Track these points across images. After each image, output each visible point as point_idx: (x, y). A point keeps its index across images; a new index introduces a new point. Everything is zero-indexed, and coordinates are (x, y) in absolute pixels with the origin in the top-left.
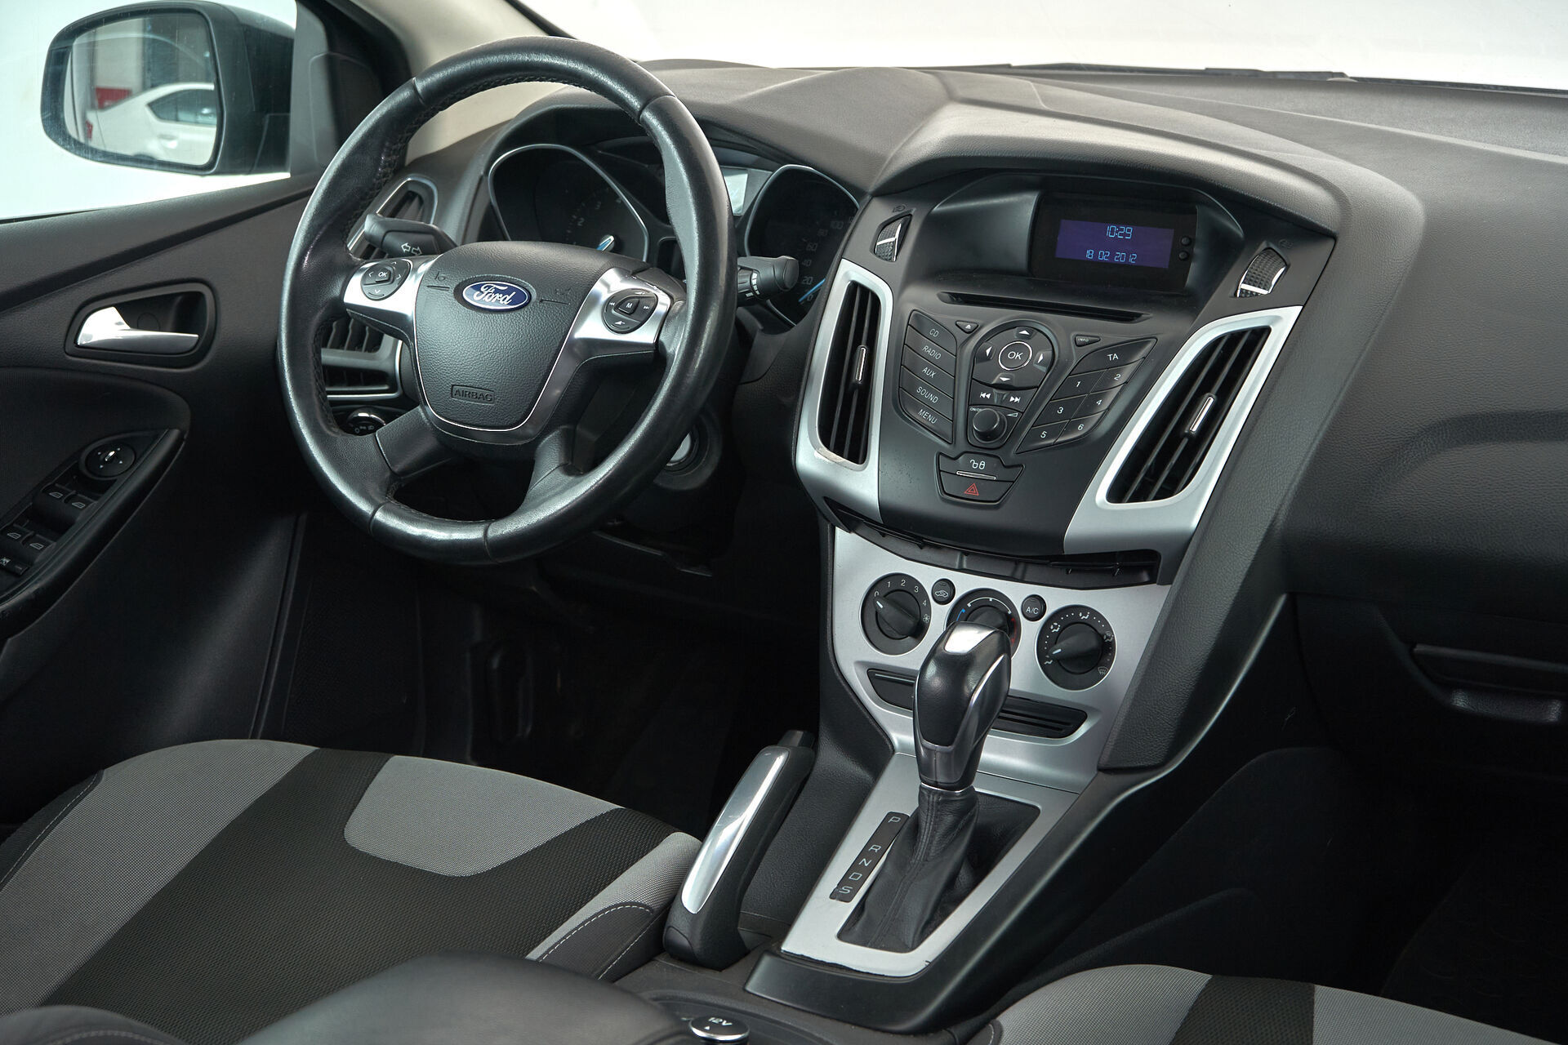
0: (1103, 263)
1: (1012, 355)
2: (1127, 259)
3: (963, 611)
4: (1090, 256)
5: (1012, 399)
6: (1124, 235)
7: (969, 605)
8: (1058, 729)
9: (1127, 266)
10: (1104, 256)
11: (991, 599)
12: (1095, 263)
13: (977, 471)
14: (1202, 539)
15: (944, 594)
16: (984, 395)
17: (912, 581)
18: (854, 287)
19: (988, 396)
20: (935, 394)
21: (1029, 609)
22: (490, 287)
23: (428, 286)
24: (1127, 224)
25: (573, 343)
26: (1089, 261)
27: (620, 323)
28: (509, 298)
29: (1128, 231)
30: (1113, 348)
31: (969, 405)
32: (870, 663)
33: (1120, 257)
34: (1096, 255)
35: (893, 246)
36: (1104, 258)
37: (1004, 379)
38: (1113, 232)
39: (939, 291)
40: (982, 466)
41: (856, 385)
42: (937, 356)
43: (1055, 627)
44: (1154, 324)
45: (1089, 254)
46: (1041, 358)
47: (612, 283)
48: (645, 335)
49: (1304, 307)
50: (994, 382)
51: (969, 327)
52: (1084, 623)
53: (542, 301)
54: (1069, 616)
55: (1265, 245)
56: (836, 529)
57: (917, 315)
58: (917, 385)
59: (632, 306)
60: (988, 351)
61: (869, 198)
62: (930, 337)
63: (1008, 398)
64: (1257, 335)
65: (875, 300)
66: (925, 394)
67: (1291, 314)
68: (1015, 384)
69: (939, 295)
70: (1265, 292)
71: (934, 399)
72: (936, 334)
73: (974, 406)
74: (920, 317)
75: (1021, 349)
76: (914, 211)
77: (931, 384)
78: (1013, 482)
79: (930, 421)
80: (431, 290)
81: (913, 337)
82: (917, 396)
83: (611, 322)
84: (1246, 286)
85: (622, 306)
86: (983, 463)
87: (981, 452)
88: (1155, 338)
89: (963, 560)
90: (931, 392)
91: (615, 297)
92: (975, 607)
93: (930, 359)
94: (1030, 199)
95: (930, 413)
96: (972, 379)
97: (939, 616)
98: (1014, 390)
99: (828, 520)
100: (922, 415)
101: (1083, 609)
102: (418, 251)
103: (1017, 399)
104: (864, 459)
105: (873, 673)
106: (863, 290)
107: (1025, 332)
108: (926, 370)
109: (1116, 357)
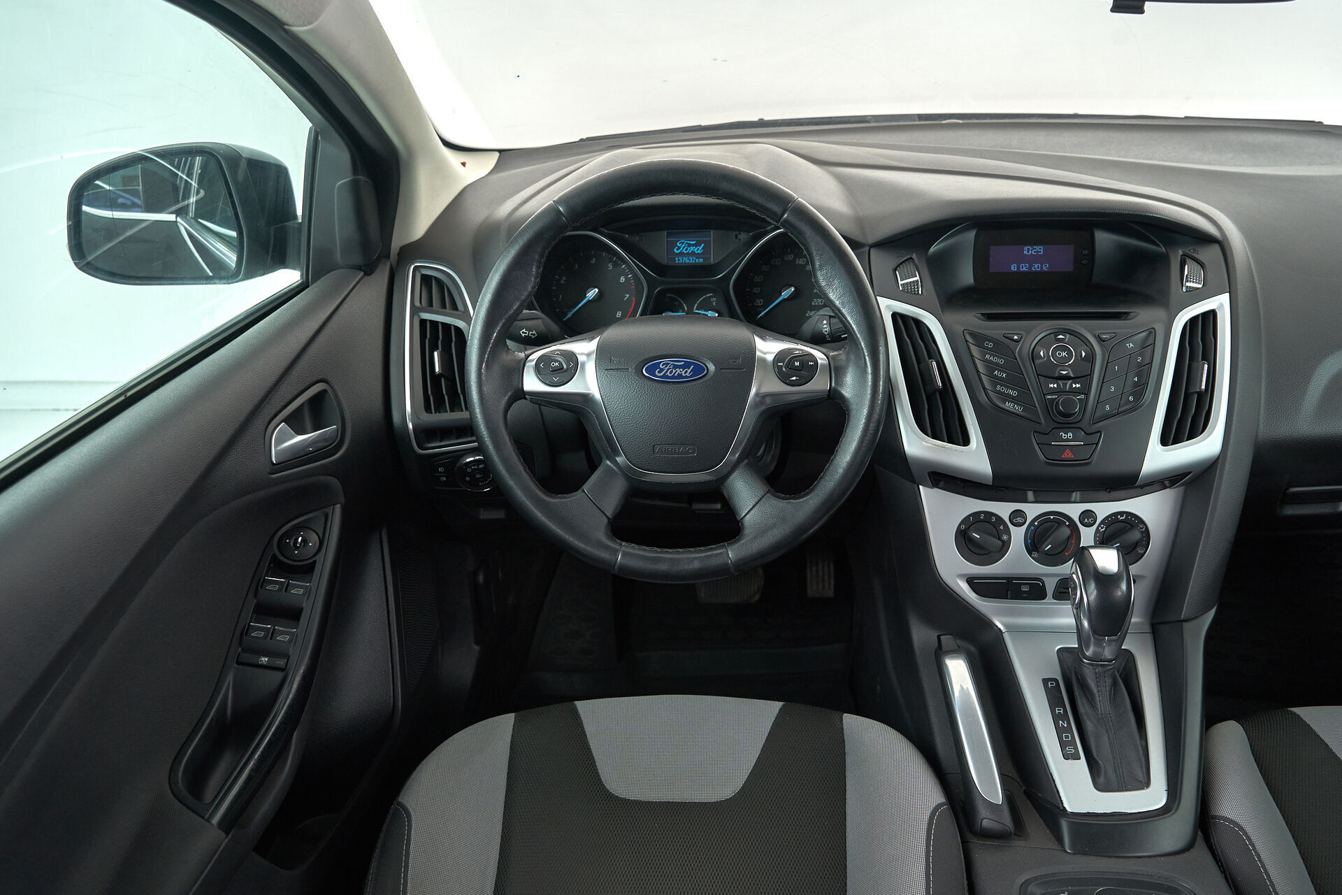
0: (1024, 272)
1: (1059, 354)
2: (1042, 267)
3: (1032, 528)
5: (1074, 386)
6: (1038, 252)
7: (1036, 523)
9: (1042, 273)
10: (1024, 268)
11: (1052, 517)
12: (1019, 273)
13: (1068, 440)
14: (1223, 459)
15: (1019, 520)
16: (1052, 386)
17: (989, 514)
18: (895, 316)
19: (1055, 386)
20: (1013, 389)
21: (1086, 520)
22: (667, 364)
23: (607, 370)
24: (1038, 245)
25: (757, 396)
26: (1014, 272)
27: (794, 378)
28: (689, 371)
29: (1040, 249)
30: (1128, 339)
31: (1044, 395)
32: (969, 574)
33: (1036, 267)
34: (1018, 267)
35: (918, 285)
36: (1024, 269)
37: (1064, 373)
38: (1028, 251)
39: (973, 314)
40: (1070, 436)
41: (939, 389)
42: (1001, 362)
43: (1102, 528)
44: (1145, 316)
45: (1014, 268)
46: (1084, 354)
48: (819, 384)
49: (1230, 292)
50: (1057, 375)
51: (1016, 337)
52: (1122, 521)
53: (720, 369)
54: (1112, 519)
55: (1181, 252)
56: (920, 486)
57: (969, 333)
58: (995, 385)
59: (797, 364)
60: (1042, 353)
61: (867, 248)
62: (987, 348)
63: (1071, 385)
64: (1211, 316)
65: (919, 323)
66: (1005, 390)
67: (1224, 299)
68: (1072, 376)
69: (975, 316)
70: (1200, 286)
71: (1013, 393)
72: (991, 345)
73: (1048, 394)
74: (973, 334)
75: (1064, 349)
76: (914, 256)
77: (1007, 382)
78: (1097, 444)
79: (1018, 409)
80: (610, 372)
81: (975, 351)
82: (999, 392)
83: (784, 378)
84: (1188, 284)
85: (790, 365)
86: (1070, 434)
87: (1066, 427)
88: (1153, 328)
89: (1030, 495)
90: (1009, 388)
91: (780, 356)
92: (1041, 524)
93: (996, 364)
94: (971, 235)
95: (1015, 403)
96: (1038, 375)
97: (1018, 535)
98: (1075, 379)
99: (915, 483)
100: (1009, 406)
101: (1121, 513)
102: (534, 335)
103: (1078, 386)
104: (966, 442)
105: (971, 581)
106: (905, 317)
107: (1061, 336)
108: (996, 372)
109: (1132, 345)
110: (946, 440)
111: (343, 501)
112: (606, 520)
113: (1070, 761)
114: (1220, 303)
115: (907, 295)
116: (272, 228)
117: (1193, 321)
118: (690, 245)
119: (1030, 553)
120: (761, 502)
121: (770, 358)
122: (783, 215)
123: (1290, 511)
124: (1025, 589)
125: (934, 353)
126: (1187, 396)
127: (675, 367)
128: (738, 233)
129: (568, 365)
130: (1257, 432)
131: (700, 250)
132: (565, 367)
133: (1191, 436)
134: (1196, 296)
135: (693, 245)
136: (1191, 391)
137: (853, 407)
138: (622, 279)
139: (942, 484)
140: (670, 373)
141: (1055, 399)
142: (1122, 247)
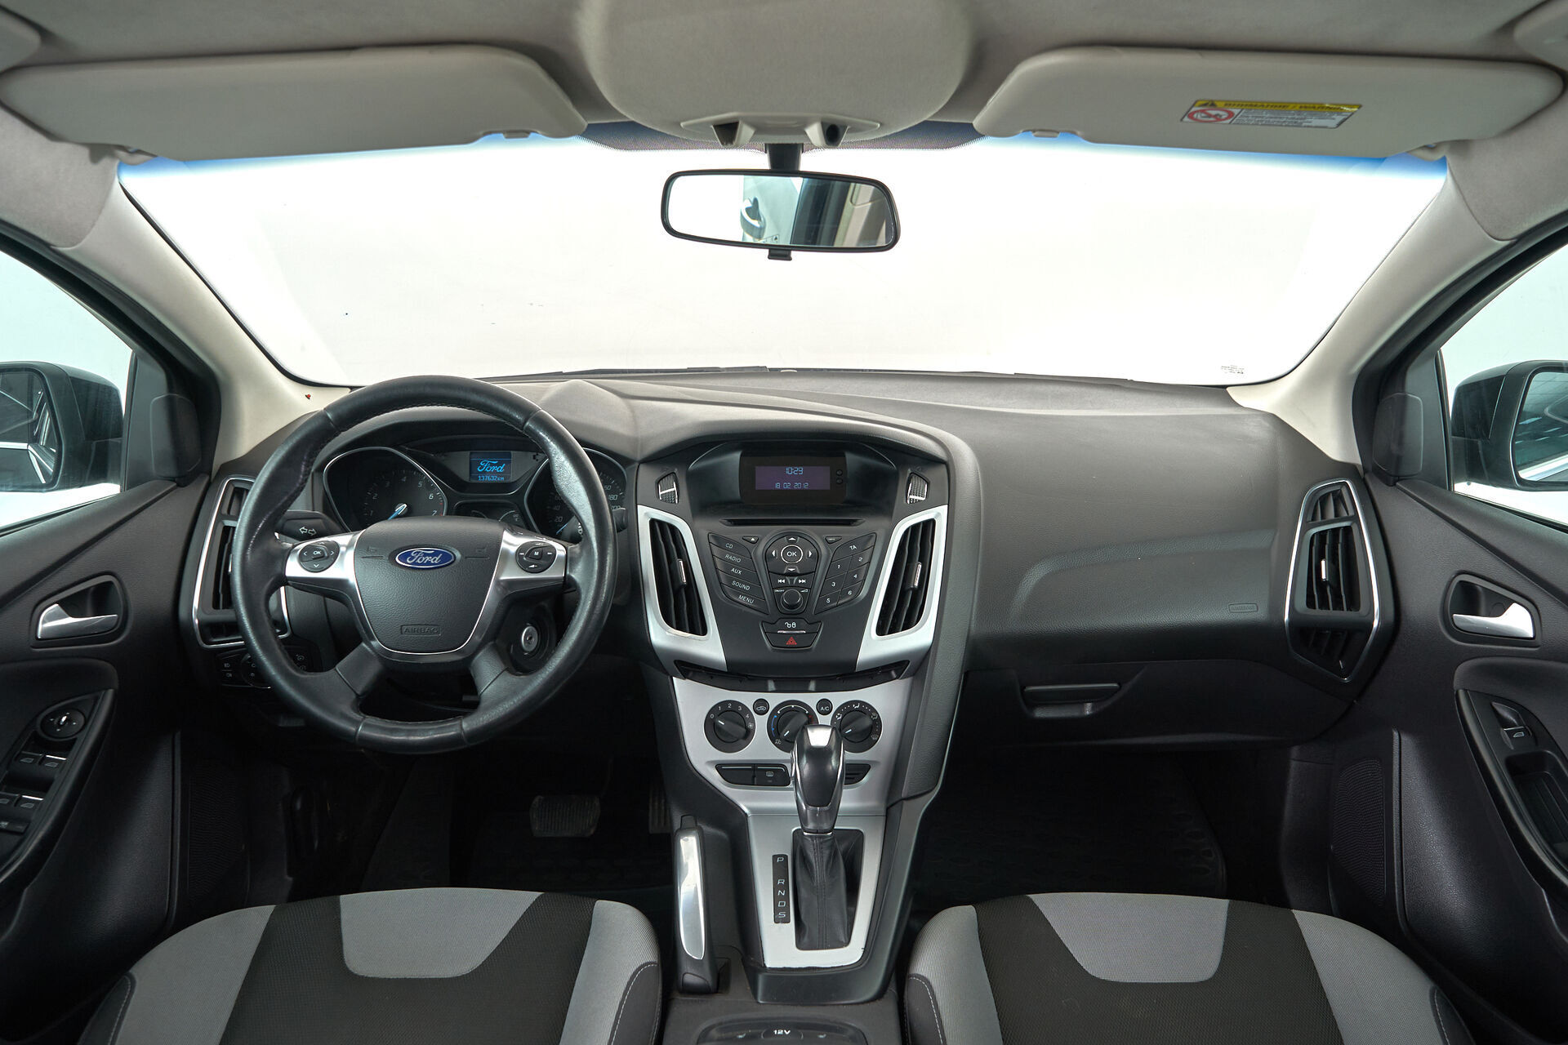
0: (787, 490)
1: (789, 554)
2: (802, 486)
3: (774, 716)
5: (800, 581)
6: (798, 472)
7: (778, 712)
8: (853, 778)
9: (803, 491)
10: (787, 486)
11: (792, 706)
12: (782, 491)
13: (791, 629)
14: (936, 649)
15: (762, 708)
16: (780, 581)
17: (736, 704)
18: (653, 522)
19: (784, 581)
20: (746, 585)
21: (822, 708)
22: (418, 553)
23: (362, 557)
24: (798, 466)
25: (498, 582)
26: (779, 490)
27: (533, 566)
28: (437, 559)
29: (801, 470)
30: (852, 542)
31: (774, 589)
32: (719, 761)
33: (797, 485)
34: (782, 485)
35: (675, 495)
36: (787, 487)
37: (793, 570)
38: (790, 471)
39: (719, 520)
40: (794, 626)
41: (683, 586)
42: (738, 560)
43: (842, 716)
44: (868, 524)
45: (778, 486)
46: (810, 554)
47: (512, 542)
48: (554, 573)
49: (948, 505)
50: (784, 572)
51: (753, 539)
52: (857, 710)
53: (466, 558)
54: (847, 708)
55: (909, 471)
56: (674, 678)
57: (712, 536)
58: (731, 580)
59: (536, 554)
60: (774, 553)
61: (637, 464)
62: (728, 550)
63: (797, 581)
64: (929, 525)
65: (673, 529)
66: (739, 585)
67: (943, 510)
68: (798, 572)
69: (721, 522)
70: (923, 499)
71: (746, 588)
72: (731, 546)
73: (777, 588)
74: (716, 537)
75: (794, 549)
76: (676, 471)
77: (742, 579)
78: (818, 633)
79: (750, 601)
80: (366, 559)
81: (716, 550)
82: (734, 587)
83: (524, 567)
84: (912, 497)
85: (530, 555)
86: (794, 624)
87: (791, 617)
88: (875, 535)
89: (771, 685)
90: (742, 583)
91: (522, 549)
92: (783, 713)
93: (733, 563)
94: (737, 456)
95: (747, 597)
96: (769, 572)
97: (761, 723)
98: (800, 575)
99: (667, 673)
100: (742, 598)
101: (856, 702)
102: (313, 532)
103: (803, 581)
104: (704, 632)
105: (720, 767)
106: (661, 523)
107: (792, 539)
108: (733, 570)
109: (854, 547)
110: (688, 630)
111: (116, 685)
112: (354, 696)
113: (780, 924)
114: (940, 514)
115: (667, 504)
116: (94, 443)
117: (915, 527)
118: (492, 465)
119: (773, 741)
120: (498, 679)
121: (513, 550)
122: (525, 422)
123: (1040, 713)
124: (770, 775)
125: (682, 553)
126: (903, 593)
127: (425, 555)
128: (535, 454)
129: (329, 553)
130: (969, 627)
131: (501, 469)
132: (326, 555)
133: (907, 626)
134: (918, 507)
135: (495, 465)
136: (907, 588)
137: (583, 591)
138: (431, 496)
139: (691, 674)
140: (421, 560)
141: (783, 593)
142: (865, 467)
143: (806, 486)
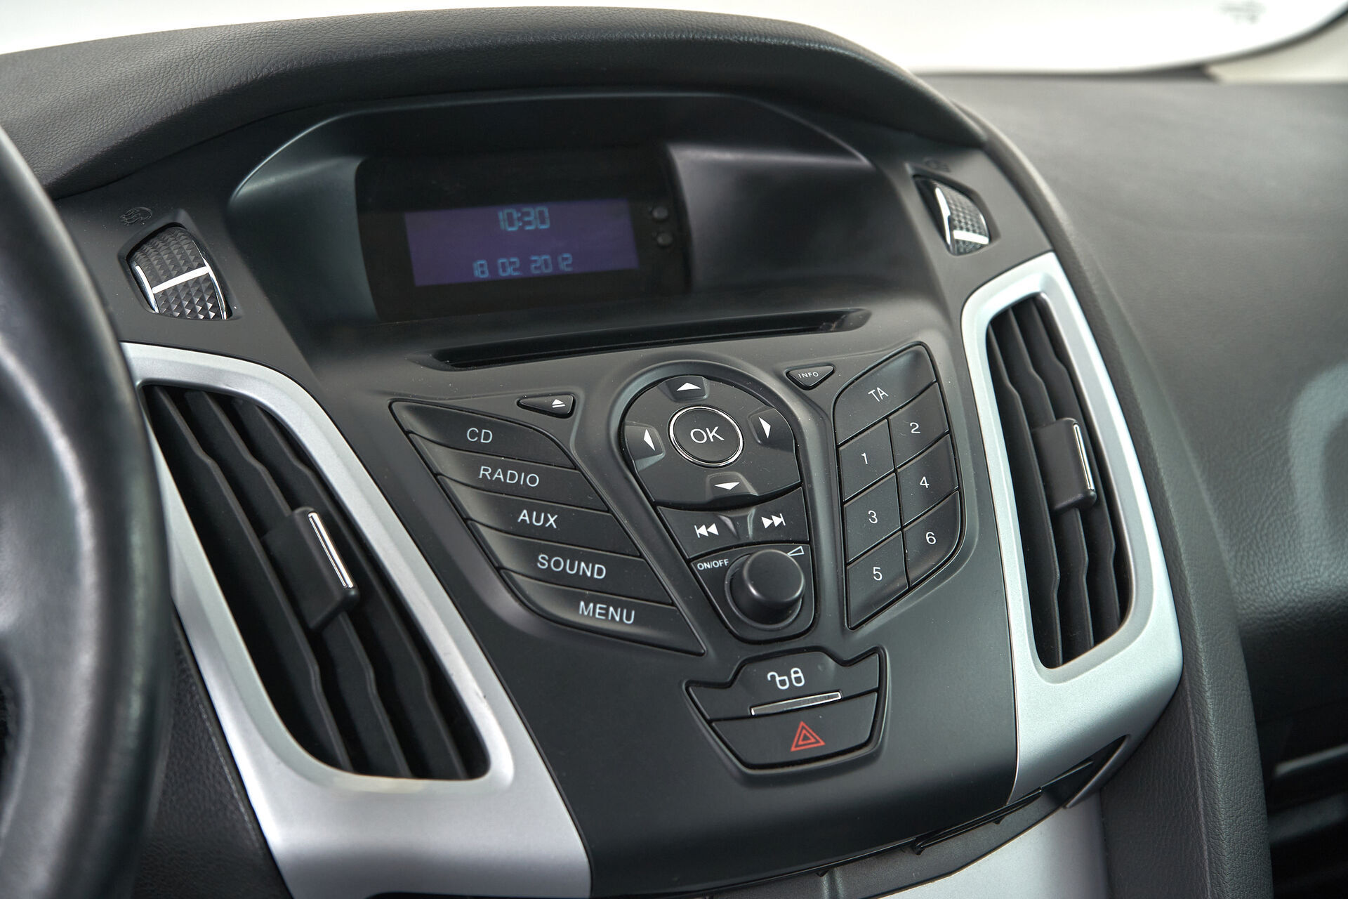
0: (510, 281)
1: (698, 436)
2: (556, 264)
4: (483, 272)
5: (766, 522)
6: (536, 222)
9: (559, 279)
10: (509, 268)
12: (498, 284)
13: (794, 693)
16: (703, 531)
19: (713, 529)
20: (590, 560)
24: (532, 202)
26: (481, 284)
29: (541, 214)
31: (688, 562)
33: (540, 264)
34: (493, 268)
35: (210, 289)
36: (510, 272)
37: (729, 486)
38: (509, 221)
40: (798, 680)
42: (532, 480)
45: (480, 271)
46: (765, 427)
49: (1055, 250)
50: (708, 496)
51: (557, 403)
55: (917, 167)
57: (407, 412)
58: (530, 555)
60: (648, 439)
62: (478, 449)
63: (757, 523)
64: (1036, 309)
66: (564, 565)
67: (1049, 267)
68: (753, 492)
69: (415, 361)
70: (988, 240)
71: (594, 571)
72: (486, 437)
73: (699, 558)
74: (426, 413)
75: (709, 419)
77: (564, 541)
78: (880, 690)
79: (620, 619)
81: (445, 461)
82: (548, 577)
84: (956, 237)
86: (797, 673)
87: (779, 652)
88: (920, 344)
90: (574, 557)
93: (518, 490)
95: (609, 603)
96: (654, 505)
98: (764, 502)
100: (589, 613)
103: (777, 521)
106: (179, 392)
107: (687, 386)
108: (524, 516)
109: (882, 394)
110: (401, 765)
114: (1044, 277)
125: (307, 486)
134: (983, 263)
141: (724, 569)
142: (751, 181)
143: (566, 264)
